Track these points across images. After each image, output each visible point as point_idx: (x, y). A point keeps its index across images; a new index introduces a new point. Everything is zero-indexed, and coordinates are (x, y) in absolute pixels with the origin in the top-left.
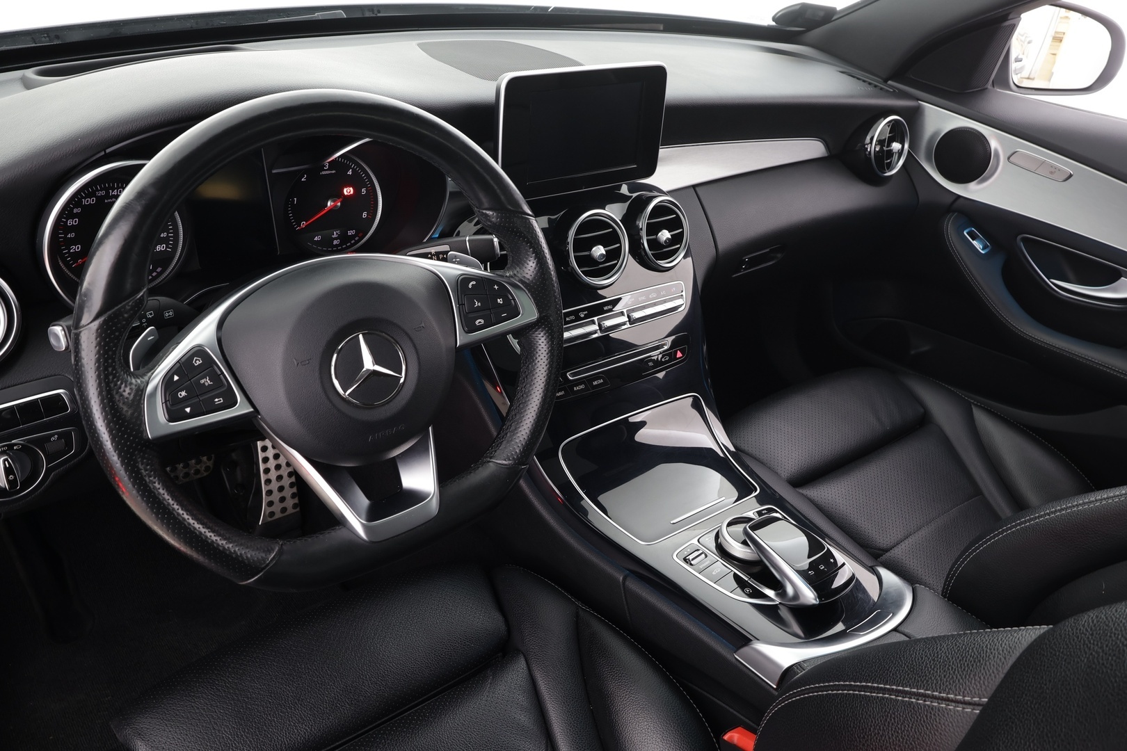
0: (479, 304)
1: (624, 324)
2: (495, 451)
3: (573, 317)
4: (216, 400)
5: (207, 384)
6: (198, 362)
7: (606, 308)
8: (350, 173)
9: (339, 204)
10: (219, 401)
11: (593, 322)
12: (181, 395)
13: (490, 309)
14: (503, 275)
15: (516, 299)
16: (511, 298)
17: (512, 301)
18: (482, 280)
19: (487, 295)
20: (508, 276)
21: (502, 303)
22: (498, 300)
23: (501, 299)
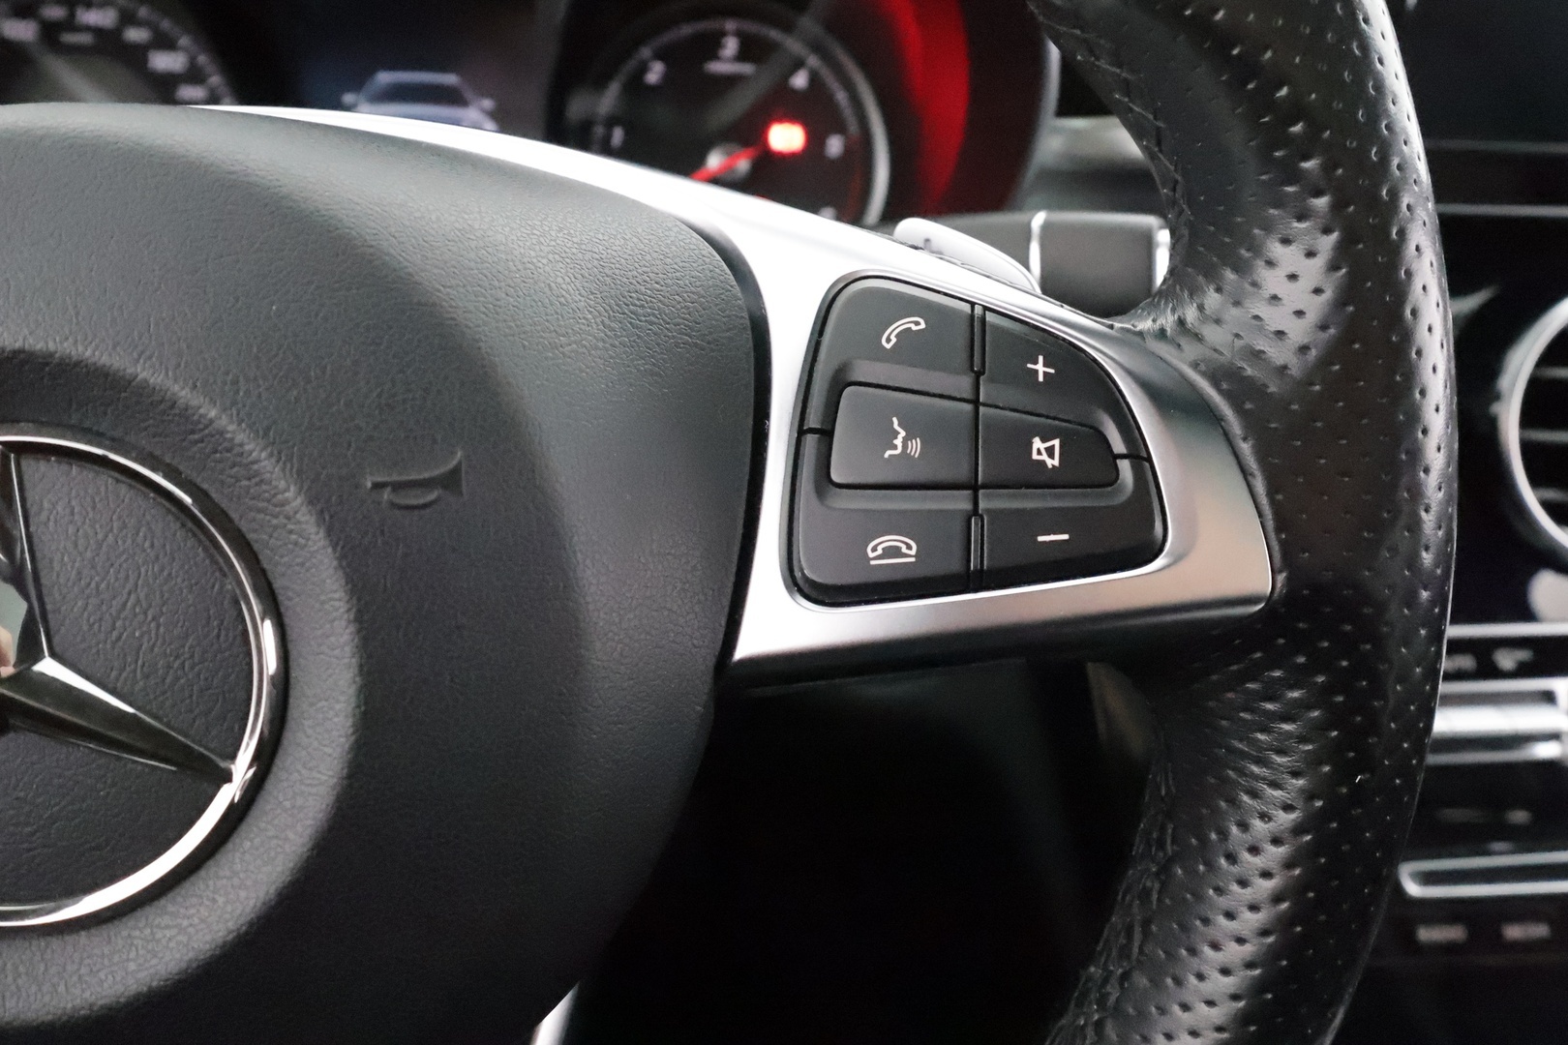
8: (799, 79)
13: (974, 487)
14: (1117, 325)
15: (1149, 459)
16: (1118, 445)
17: (1125, 467)
18: (972, 316)
19: (976, 402)
20: (1140, 334)
21: (1056, 462)
22: (1037, 443)
23: (1056, 442)
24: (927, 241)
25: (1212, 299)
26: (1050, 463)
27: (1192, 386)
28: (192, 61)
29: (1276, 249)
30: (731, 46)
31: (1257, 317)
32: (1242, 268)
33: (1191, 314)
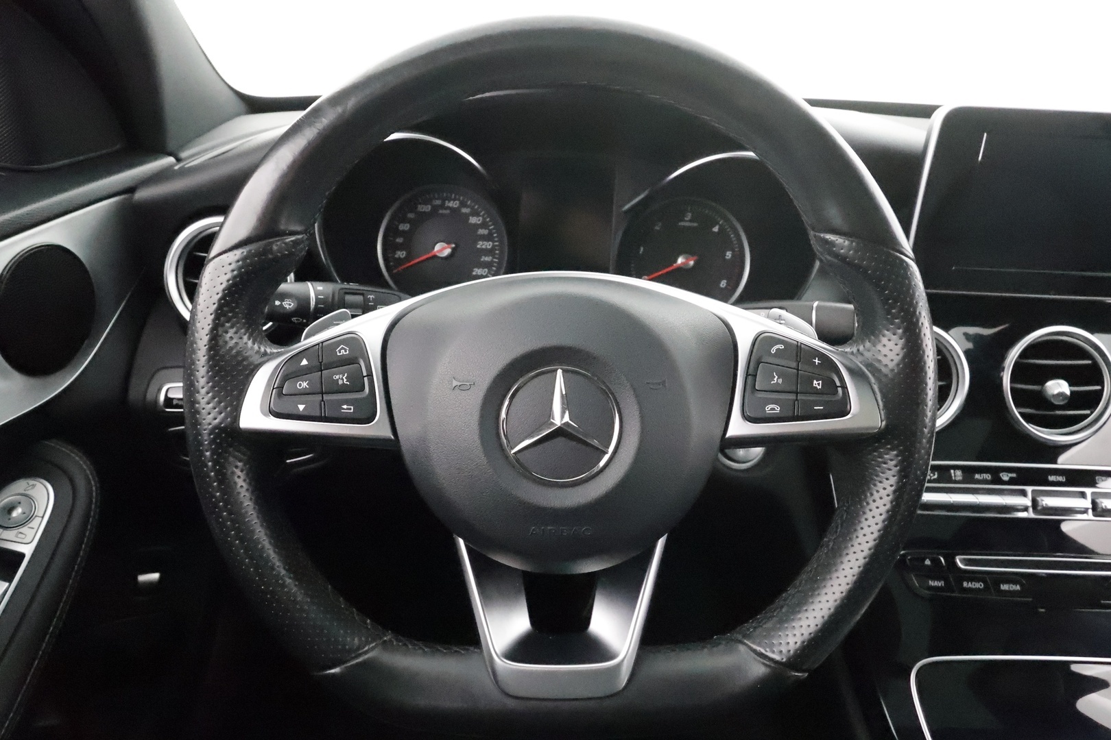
0: (780, 381)
1: (1085, 511)
2: (755, 628)
3: (988, 477)
4: (345, 407)
5: (340, 382)
6: (343, 352)
7: (1052, 478)
8: (716, 229)
9: (692, 263)
10: (347, 409)
11: (1024, 493)
12: (300, 385)
13: (797, 393)
14: (840, 349)
15: (847, 388)
16: (838, 384)
17: (840, 390)
18: (797, 346)
19: (798, 370)
20: (846, 352)
21: (820, 387)
22: (815, 382)
23: (820, 382)
24: (780, 316)
25: (868, 344)
26: (818, 387)
27: (861, 369)
28: (484, 219)
29: (886, 332)
30: (689, 216)
31: (879, 351)
32: (877, 337)
33: (861, 348)
